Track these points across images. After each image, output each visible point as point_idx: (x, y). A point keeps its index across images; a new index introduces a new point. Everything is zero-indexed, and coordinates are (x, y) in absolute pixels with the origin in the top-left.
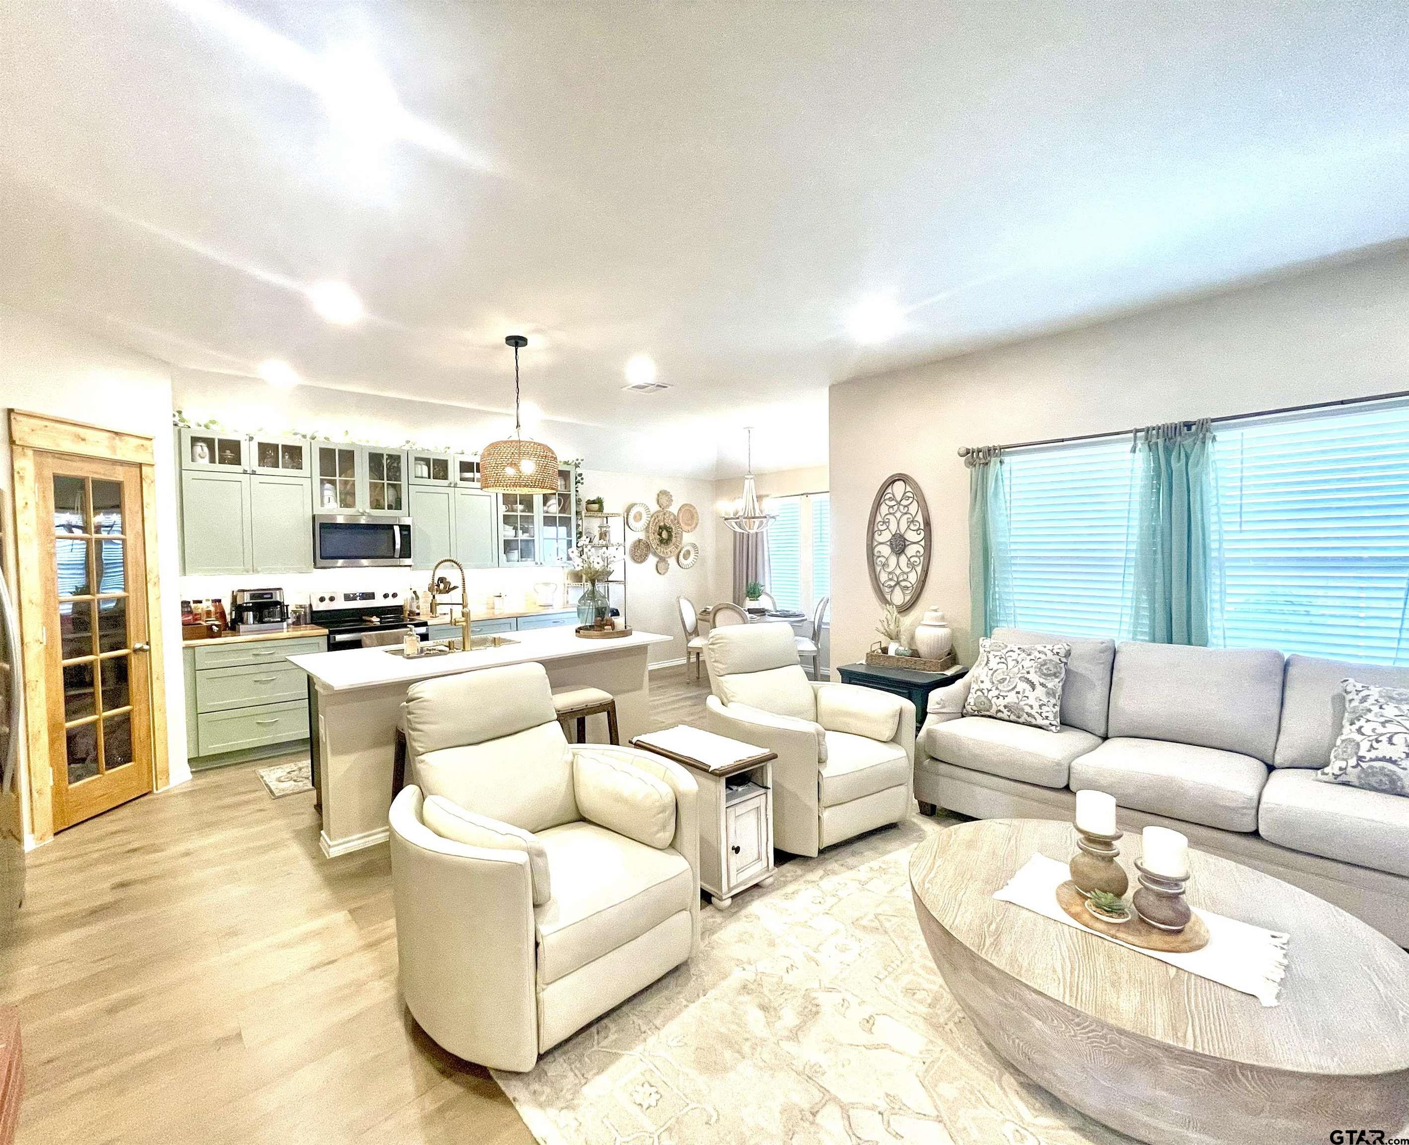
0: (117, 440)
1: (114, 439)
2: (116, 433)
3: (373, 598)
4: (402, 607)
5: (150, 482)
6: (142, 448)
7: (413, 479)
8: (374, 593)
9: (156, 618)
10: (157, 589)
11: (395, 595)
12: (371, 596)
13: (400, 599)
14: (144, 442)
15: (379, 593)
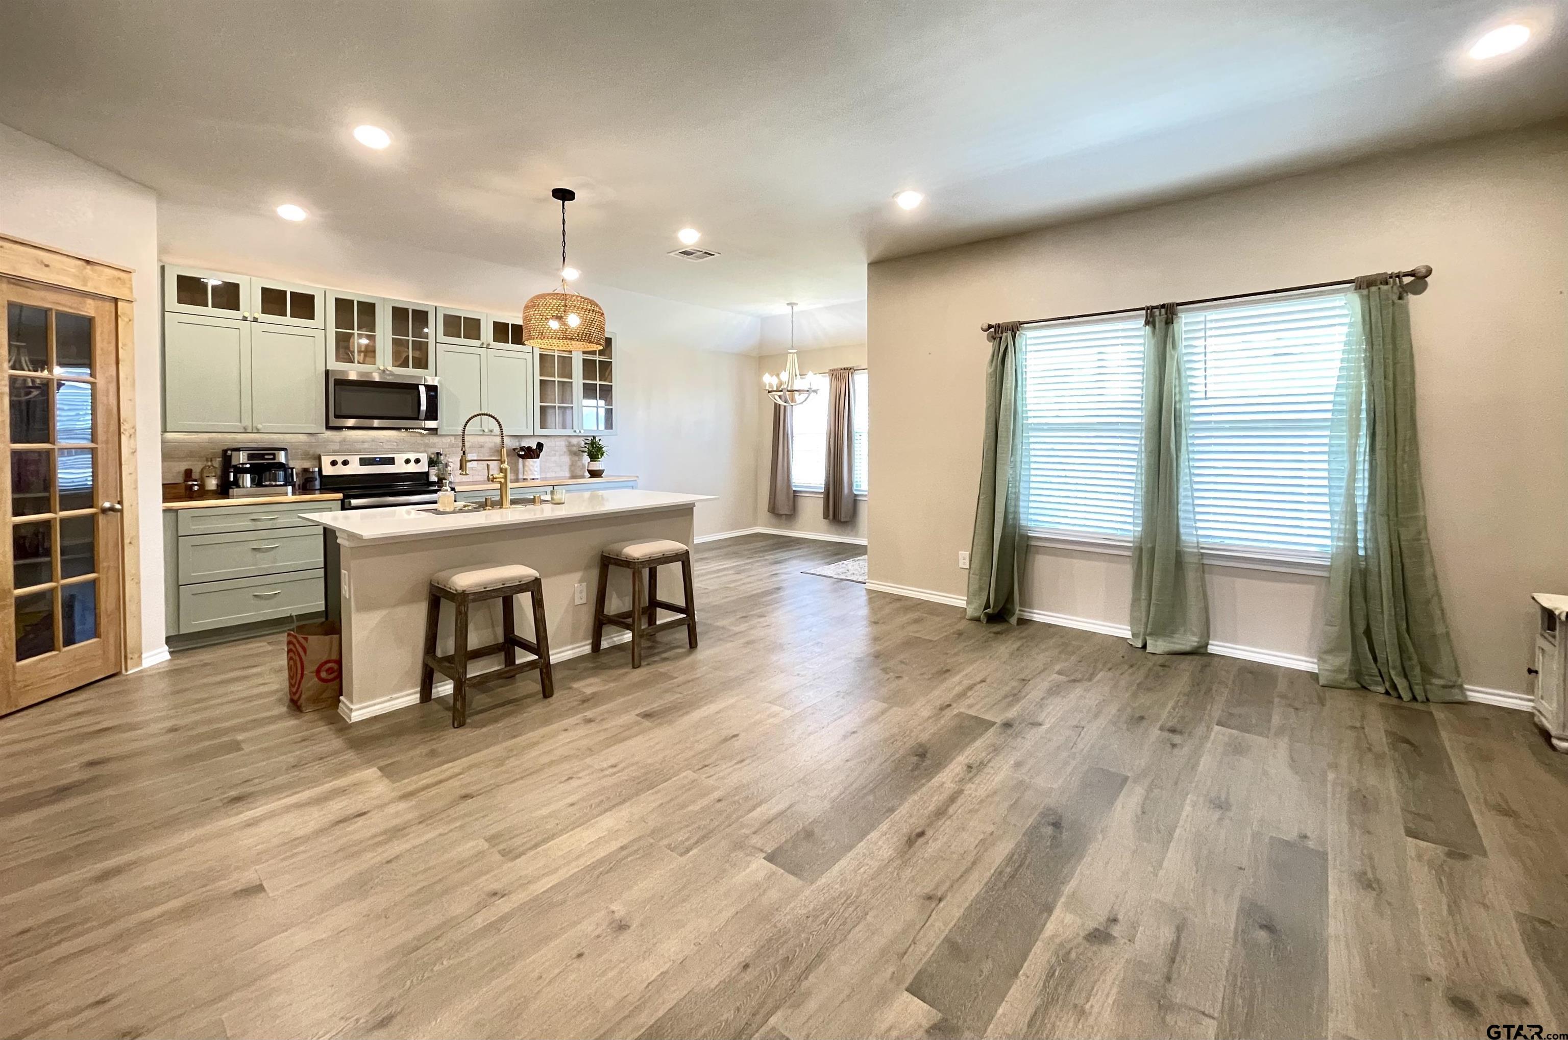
0: (88, 270)
1: (85, 268)
2: (88, 262)
3: (393, 463)
4: (427, 474)
5: (128, 320)
6: (119, 281)
7: (441, 338)
8: (393, 458)
9: (130, 474)
10: (132, 441)
11: (417, 461)
12: (391, 461)
13: (423, 464)
14: (122, 275)
15: (400, 458)
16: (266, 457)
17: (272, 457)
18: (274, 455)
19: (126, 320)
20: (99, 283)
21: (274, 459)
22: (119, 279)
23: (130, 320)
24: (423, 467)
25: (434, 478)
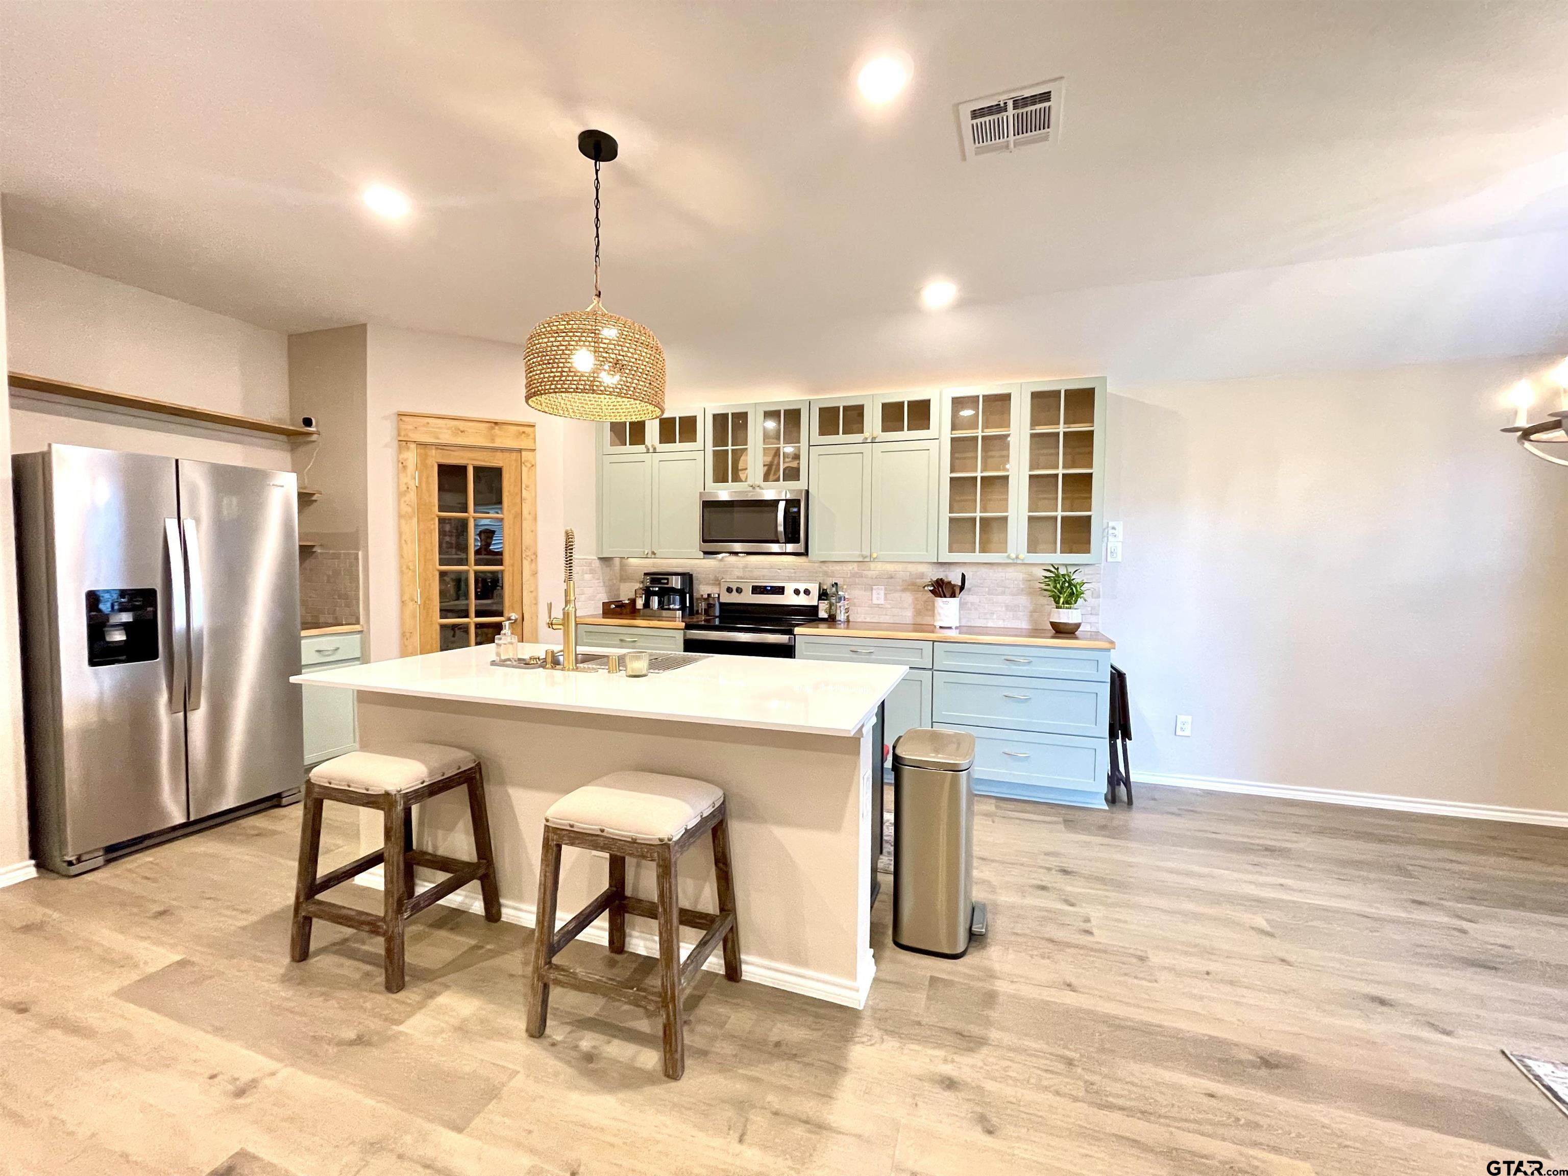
0: (497, 429)
1: (493, 428)
2: (496, 423)
3: (783, 593)
4: (815, 608)
5: (530, 466)
6: (523, 435)
7: (816, 438)
8: (784, 587)
9: (531, 592)
10: (533, 565)
11: (807, 592)
12: (780, 591)
13: (813, 598)
14: (527, 429)
15: (790, 588)
16: (663, 581)
17: (666, 581)
18: (667, 579)
19: (529, 465)
20: (505, 440)
21: (667, 583)
22: (524, 432)
23: (533, 466)
24: (812, 600)
25: (823, 614)
